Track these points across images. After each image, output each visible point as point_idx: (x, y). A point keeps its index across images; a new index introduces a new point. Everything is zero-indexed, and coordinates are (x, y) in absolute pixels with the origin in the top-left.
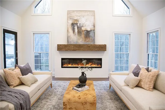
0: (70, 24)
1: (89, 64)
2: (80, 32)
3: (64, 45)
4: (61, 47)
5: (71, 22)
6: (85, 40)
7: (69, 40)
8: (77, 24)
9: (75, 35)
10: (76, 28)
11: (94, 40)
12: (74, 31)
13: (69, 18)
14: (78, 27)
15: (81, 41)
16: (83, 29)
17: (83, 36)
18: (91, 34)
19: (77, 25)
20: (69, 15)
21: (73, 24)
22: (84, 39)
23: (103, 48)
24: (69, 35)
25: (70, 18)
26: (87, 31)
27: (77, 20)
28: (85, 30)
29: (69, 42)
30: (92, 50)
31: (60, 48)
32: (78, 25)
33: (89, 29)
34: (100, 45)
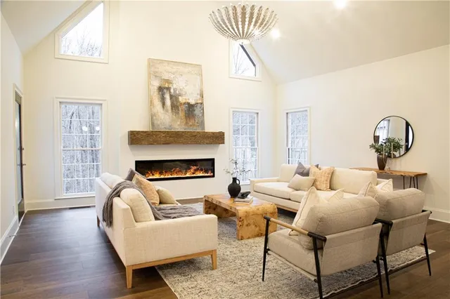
0: (156, 88)
1: (192, 171)
2: (175, 107)
3: (146, 132)
4: (139, 136)
5: (156, 84)
6: (187, 123)
7: (155, 122)
8: (168, 89)
9: (167, 111)
10: (167, 96)
11: (202, 124)
12: (164, 104)
13: (153, 74)
14: (171, 97)
15: (178, 125)
16: (181, 99)
17: (182, 114)
18: (197, 112)
19: (170, 92)
20: (153, 69)
21: (161, 89)
22: (184, 121)
23: (218, 138)
24: (155, 111)
25: (156, 76)
26: (188, 104)
27: (168, 81)
28: (185, 103)
29: (156, 126)
30: (200, 144)
31: (136, 139)
32: (172, 91)
33: (192, 102)
34: (213, 133)
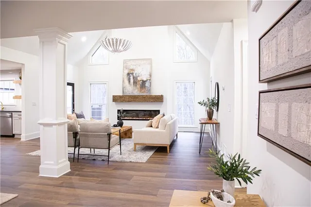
0: (126, 74)
2: (135, 83)
3: (119, 96)
5: (126, 72)
6: (141, 91)
7: (125, 91)
8: (132, 74)
9: (131, 85)
10: (132, 78)
11: (149, 90)
12: (129, 82)
13: (125, 67)
14: (134, 77)
15: (136, 92)
16: (139, 79)
17: (138, 86)
18: (147, 84)
20: (125, 65)
21: (128, 74)
22: (140, 89)
23: (159, 99)
24: (125, 85)
25: (126, 68)
26: (143, 81)
27: (133, 70)
28: (141, 80)
29: (125, 93)
30: (148, 102)
31: (116, 99)
32: (134, 74)
33: (145, 79)
34: (155, 96)
